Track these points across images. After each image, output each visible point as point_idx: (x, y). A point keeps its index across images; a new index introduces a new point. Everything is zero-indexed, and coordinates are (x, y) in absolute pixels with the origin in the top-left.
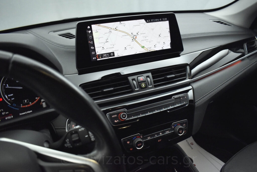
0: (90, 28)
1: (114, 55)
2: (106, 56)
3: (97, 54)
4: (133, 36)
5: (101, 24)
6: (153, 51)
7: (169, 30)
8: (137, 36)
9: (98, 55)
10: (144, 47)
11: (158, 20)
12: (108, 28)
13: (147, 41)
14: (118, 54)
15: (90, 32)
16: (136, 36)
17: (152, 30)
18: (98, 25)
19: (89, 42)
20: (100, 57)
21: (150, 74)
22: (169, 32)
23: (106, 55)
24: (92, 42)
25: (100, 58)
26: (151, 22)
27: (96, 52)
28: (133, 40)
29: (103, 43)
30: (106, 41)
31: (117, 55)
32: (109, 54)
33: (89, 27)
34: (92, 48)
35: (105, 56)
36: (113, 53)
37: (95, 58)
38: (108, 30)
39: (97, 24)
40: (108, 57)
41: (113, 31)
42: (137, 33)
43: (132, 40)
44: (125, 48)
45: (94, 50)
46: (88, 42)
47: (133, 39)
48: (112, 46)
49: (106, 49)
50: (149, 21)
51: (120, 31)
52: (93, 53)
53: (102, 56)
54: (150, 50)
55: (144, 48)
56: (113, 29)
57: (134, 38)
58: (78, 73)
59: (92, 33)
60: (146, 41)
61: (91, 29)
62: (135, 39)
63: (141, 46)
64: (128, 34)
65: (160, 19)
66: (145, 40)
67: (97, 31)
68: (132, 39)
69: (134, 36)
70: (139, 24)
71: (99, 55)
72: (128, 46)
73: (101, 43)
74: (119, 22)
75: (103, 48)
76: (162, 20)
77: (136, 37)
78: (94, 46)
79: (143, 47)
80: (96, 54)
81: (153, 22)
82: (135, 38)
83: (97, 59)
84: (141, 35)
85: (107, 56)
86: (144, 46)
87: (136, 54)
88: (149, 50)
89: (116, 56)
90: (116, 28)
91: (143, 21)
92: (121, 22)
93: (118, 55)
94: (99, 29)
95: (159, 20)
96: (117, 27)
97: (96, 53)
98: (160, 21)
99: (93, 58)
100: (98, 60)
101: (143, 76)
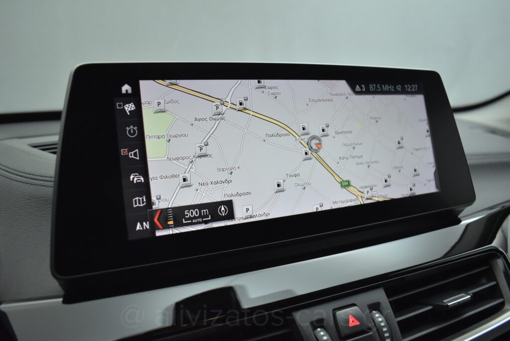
0: (130, 91)
1: (231, 216)
2: (195, 218)
3: (154, 207)
4: (306, 137)
5: (182, 83)
6: (381, 199)
7: (427, 127)
8: (323, 139)
9: (162, 210)
10: (349, 185)
11: (391, 88)
12: (208, 97)
13: (359, 161)
14: (247, 210)
15: (129, 107)
16: (318, 142)
17: (374, 121)
18: (168, 82)
19: (123, 152)
20: (171, 223)
21: (379, 295)
22: (429, 133)
23: (195, 213)
24: (135, 154)
25: (168, 227)
26: (368, 92)
27: (154, 198)
28: (309, 155)
29: (187, 161)
30: (198, 152)
31: (245, 214)
32: (212, 210)
33: (126, 88)
34: (135, 178)
35: (190, 218)
36: (229, 204)
37: (147, 225)
38: (209, 109)
39: (163, 79)
40: (206, 222)
41: (230, 114)
42: (323, 130)
43: (306, 154)
44: (279, 185)
45: (145, 190)
46: (119, 152)
47: (309, 152)
48: (225, 176)
49: (196, 185)
50: (361, 88)
51: (258, 115)
52: (138, 202)
53: (178, 215)
54: (369, 195)
55: (351, 189)
56: (230, 105)
57: (311, 149)
58: (61, 292)
59: (138, 112)
60: (357, 160)
61: (135, 97)
62: (316, 151)
63: (339, 180)
64: (289, 131)
65: (399, 88)
66: (354, 157)
67: (161, 107)
68: (304, 150)
69: (314, 138)
70: (329, 97)
71: (164, 212)
72: (291, 176)
73: (177, 159)
74: (256, 81)
75: (185, 180)
76: (404, 92)
77: (319, 145)
78: (145, 172)
79: (346, 184)
80: (151, 208)
81: (376, 92)
82: (314, 147)
83: (154, 228)
84: (336, 136)
85: (200, 217)
86: (349, 181)
87: (320, 209)
88: (366, 196)
89: (241, 217)
90: (241, 104)
91: (342, 86)
92: (262, 81)
93: (250, 213)
94: (171, 102)
95: (395, 88)
96: (246, 99)
97: (150, 203)
98: (396, 92)
99: (139, 227)
100: (159, 233)
101: (353, 305)
